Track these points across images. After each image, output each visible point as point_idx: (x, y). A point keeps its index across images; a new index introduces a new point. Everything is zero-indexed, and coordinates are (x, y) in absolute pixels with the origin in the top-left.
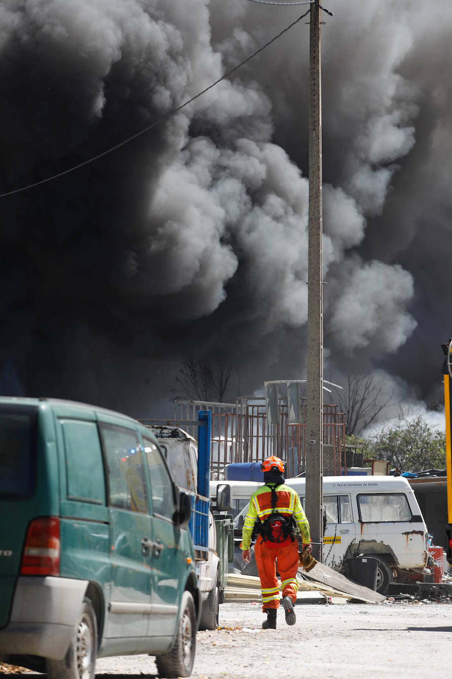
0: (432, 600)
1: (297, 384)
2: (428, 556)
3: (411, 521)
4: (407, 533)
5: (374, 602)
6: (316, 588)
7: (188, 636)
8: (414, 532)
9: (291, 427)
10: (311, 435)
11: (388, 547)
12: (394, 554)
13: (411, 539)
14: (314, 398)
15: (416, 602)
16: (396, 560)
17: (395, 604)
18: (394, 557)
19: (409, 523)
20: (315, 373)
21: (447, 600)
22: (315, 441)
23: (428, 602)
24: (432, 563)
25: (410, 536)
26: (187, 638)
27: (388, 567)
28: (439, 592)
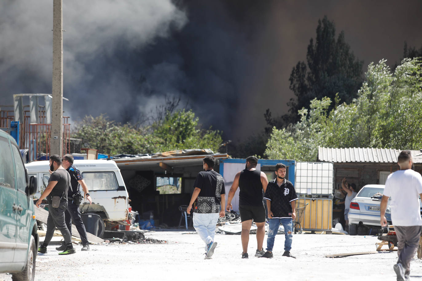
0: (134, 242)
1: (36, 97)
2: (128, 213)
3: (118, 190)
4: (115, 198)
5: (97, 243)
6: (58, 234)
7: (31, 262)
8: (120, 197)
9: (32, 126)
10: (55, 133)
11: (102, 207)
12: (106, 212)
13: (118, 202)
14: (57, 108)
15: (124, 243)
16: (107, 216)
17: (109, 245)
18: (106, 214)
19: (116, 191)
20: (58, 91)
21: (144, 242)
22: (57, 137)
23: (132, 243)
24: (131, 217)
25: (117, 200)
26: (31, 263)
27: (102, 220)
28: (139, 236)
